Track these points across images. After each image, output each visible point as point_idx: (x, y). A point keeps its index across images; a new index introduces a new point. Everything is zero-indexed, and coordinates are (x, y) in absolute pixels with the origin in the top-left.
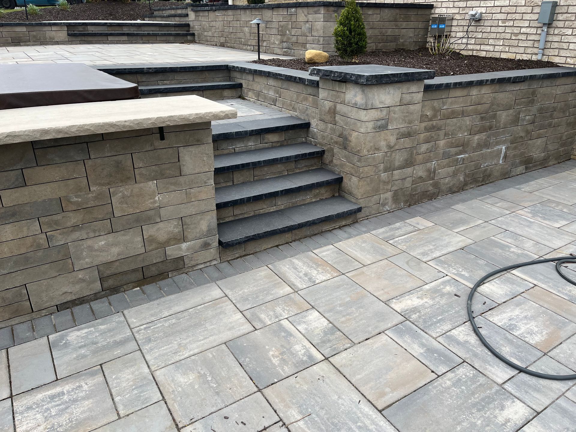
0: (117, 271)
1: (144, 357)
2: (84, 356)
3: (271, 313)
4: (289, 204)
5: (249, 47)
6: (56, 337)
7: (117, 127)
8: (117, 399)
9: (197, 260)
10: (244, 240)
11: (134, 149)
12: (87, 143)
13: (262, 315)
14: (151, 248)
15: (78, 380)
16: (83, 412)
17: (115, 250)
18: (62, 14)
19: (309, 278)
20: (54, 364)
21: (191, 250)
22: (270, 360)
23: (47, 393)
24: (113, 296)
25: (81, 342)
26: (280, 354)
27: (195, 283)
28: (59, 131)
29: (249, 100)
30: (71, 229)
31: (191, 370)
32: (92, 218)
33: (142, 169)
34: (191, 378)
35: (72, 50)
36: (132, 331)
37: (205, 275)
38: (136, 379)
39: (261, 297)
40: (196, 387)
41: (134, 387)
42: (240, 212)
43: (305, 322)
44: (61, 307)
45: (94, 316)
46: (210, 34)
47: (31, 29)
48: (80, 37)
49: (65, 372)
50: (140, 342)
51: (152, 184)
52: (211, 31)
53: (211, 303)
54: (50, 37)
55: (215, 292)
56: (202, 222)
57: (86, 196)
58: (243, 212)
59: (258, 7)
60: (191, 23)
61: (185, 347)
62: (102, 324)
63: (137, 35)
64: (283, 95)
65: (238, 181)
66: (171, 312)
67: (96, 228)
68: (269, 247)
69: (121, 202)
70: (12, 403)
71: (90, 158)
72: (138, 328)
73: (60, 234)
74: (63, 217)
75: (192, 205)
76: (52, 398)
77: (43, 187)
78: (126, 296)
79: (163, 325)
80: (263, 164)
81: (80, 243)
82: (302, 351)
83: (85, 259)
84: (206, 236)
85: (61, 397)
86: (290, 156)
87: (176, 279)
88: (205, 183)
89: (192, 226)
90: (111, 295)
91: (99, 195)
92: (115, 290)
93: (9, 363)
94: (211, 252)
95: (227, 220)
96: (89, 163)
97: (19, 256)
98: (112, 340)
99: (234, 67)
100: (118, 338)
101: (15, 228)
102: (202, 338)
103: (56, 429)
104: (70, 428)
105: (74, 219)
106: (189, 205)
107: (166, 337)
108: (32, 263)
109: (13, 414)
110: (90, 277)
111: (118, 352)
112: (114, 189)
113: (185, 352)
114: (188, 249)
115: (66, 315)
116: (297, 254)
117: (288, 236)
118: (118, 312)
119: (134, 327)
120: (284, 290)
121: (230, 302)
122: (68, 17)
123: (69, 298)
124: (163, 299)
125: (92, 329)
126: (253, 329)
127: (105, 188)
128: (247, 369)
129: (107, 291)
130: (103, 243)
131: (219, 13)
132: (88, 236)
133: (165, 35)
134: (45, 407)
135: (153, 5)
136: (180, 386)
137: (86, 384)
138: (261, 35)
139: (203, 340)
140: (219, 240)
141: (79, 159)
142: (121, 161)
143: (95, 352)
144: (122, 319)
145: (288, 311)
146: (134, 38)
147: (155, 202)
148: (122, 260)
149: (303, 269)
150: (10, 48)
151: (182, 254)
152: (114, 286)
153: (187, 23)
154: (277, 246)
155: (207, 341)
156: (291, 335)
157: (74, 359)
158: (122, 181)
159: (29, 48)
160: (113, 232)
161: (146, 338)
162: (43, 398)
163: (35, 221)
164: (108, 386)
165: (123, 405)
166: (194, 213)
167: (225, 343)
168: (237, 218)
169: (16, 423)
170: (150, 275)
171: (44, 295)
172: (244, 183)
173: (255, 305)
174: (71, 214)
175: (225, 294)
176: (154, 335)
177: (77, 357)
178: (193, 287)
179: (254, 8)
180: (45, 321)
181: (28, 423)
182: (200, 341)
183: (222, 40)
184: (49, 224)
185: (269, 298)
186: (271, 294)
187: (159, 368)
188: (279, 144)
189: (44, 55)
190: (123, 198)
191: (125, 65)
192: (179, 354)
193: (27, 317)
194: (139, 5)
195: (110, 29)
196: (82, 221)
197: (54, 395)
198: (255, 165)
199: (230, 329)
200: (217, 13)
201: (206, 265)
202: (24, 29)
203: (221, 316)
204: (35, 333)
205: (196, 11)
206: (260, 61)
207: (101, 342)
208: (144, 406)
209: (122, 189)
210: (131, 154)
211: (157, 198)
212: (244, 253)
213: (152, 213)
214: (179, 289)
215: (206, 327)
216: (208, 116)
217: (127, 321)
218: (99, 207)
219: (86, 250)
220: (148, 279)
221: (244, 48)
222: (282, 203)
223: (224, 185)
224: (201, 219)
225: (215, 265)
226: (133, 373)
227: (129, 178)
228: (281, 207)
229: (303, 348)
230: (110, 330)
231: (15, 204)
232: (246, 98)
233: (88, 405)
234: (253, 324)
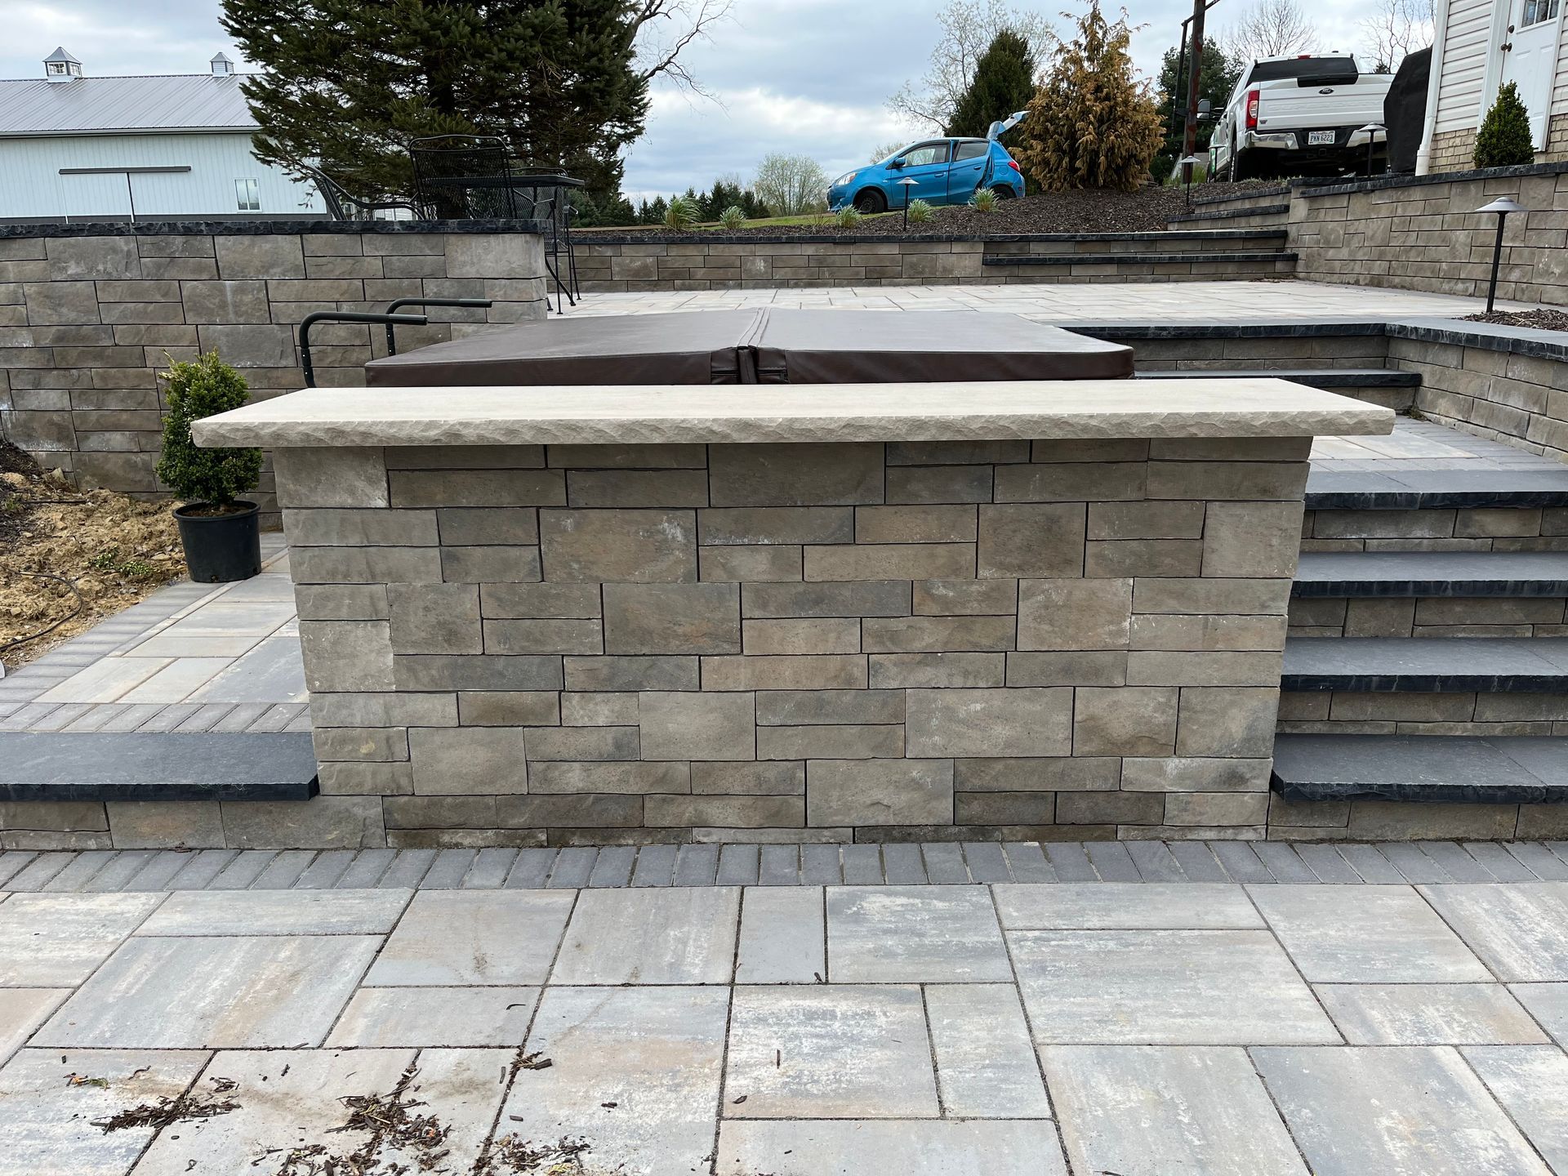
0: (995, 786)
1: (1023, 1005)
2: (890, 954)
3: (1407, 1017)
4: (1524, 726)
5: (1460, 286)
6: (841, 894)
7: (1069, 428)
8: (943, 1073)
9: (1201, 814)
10: (1350, 792)
11: (1095, 491)
12: (994, 465)
13: (1374, 1013)
14: (1087, 749)
15: (870, 998)
16: (867, 1071)
17: (1002, 731)
18: (979, 220)
19: (1555, 958)
20: (826, 949)
21: (1188, 782)
22: (1378, 1139)
23: (801, 1002)
24: (975, 845)
25: (890, 922)
26: (1413, 1133)
27: (1185, 872)
28: (944, 425)
29: (1438, 423)
30: (919, 657)
31: (1138, 1079)
32: (968, 641)
33: (1105, 545)
34: (1133, 1097)
35: (985, 295)
36: (1004, 936)
37: (1217, 859)
38: (994, 1046)
39: (1379, 965)
40: (1143, 1125)
41: (987, 1062)
42: (1350, 716)
43: (1516, 1075)
44: (863, 834)
45: (927, 875)
46: (1344, 253)
47: (909, 248)
48: (1008, 268)
49: (845, 971)
50: (1018, 966)
51: (1121, 587)
52: (1349, 245)
53: (1220, 932)
54: (944, 267)
55: (1237, 909)
56: (1234, 711)
57: (964, 588)
58: (1361, 718)
59: (1508, 174)
60: (1293, 231)
61: (1131, 1016)
62: (939, 898)
63: (1144, 261)
64: (1554, 407)
65: (1361, 630)
66: (1107, 923)
67: (970, 668)
68: (1431, 836)
69: (1039, 617)
70: (731, 998)
71: (993, 503)
72: (1020, 933)
73: (895, 665)
74: (909, 627)
75: (1215, 661)
76: (811, 1016)
77: (884, 552)
78: (1004, 852)
79: (1082, 946)
80: (1450, 593)
81: (931, 694)
82: (1491, 1151)
83: (932, 735)
84: (1239, 753)
85: (828, 1022)
86: (1553, 583)
87: (1134, 847)
88: (1263, 606)
89: (1204, 717)
90: (970, 841)
91: (993, 589)
92: (980, 831)
93: (740, 917)
94: (1243, 802)
95: (1307, 729)
96: (989, 512)
97: (807, 693)
98: (955, 940)
99: (1403, 328)
100: (970, 940)
101: (814, 630)
102: (1181, 1011)
103: (806, 1084)
104: (832, 1094)
105: (930, 636)
106: (1208, 657)
107: (1086, 976)
108: (827, 715)
109: (729, 1022)
110: (933, 782)
111: (963, 970)
112: (1030, 582)
113: (1128, 1029)
114: (1182, 777)
115: (865, 856)
116: (1524, 880)
117: (1503, 820)
118: (980, 884)
119: (1012, 927)
120: (1460, 967)
121: (1278, 947)
122: (990, 226)
123: (881, 818)
124: (1091, 885)
125: (917, 901)
126: (1334, 1037)
127: (1011, 577)
128: (1301, 1136)
129: (964, 829)
130: (978, 707)
131: (1380, 199)
132: (950, 683)
133: (1215, 260)
134: (791, 1029)
135: (1196, 192)
136: (1103, 1106)
137: (885, 1014)
138: (1504, 252)
139: (1181, 1016)
140: (1273, 776)
141: (969, 501)
142: (1060, 517)
143: (914, 954)
144: (987, 900)
145: (1466, 1028)
146: (1135, 269)
147: (1121, 633)
148: (1013, 762)
149: (1538, 924)
150: (859, 290)
151: (1163, 787)
152: (981, 822)
153: (1283, 228)
154: (1459, 841)
155: (1194, 1022)
156: (1461, 1095)
157: (869, 951)
158: (1051, 567)
159: (898, 289)
160: (1005, 686)
161: (1035, 961)
162: (792, 1010)
163: (854, 625)
164: (930, 1036)
165: (957, 1091)
166: (1215, 683)
167: (1246, 1047)
168: (1338, 731)
169: (732, 1040)
170: (1070, 818)
171: (835, 794)
172: (1376, 638)
173: (1356, 980)
174: (926, 623)
175: (1266, 922)
176: (1055, 960)
177: (876, 950)
178: (1177, 879)
179: (1496, 178)
180: (822, 854)
181: (752, 1049)
182: (1174, 1016)
183: (1379, 268)
184: (879, 637)
185: (1405, 974)
186: (1415, 966)
187: (1055, 1041)
188: (1518, 546)
189: (927, 303)
190: (1046, 608)
191: (1104, 320)
192: (1111, 1028)
193: (791, 835)
194: (1161, 194)
195: (1080, 249)
196: (946, 643)
197: (815, 1012)
198: (1424, 592)
199: (1266, 1016)
200: (1375, 199)
201: (1222, 835)
202: (894, 249)
203: (1245, 975)
204: (801, 873)
205: (1311, 198)
206: (1491, 316)
207: (931, 936)
208: (1003, 1115)
209: (1046, 586)
210: (1087, 503)
211: (1126, 624)
212: (1344, 833)
213: (1106, 658)
214: (1138, 874)
215: (1195, 988)
216: (1305, 422)
217: (996, 910)
218: (987, 619)
219: (938, 714)
220: (1065, 828)
221: (1446, 286)
222: (1496, 715)
223: (1316, 633)
224: (1232, 704)
225: (1248, 841)
226: (990, 1030)
227: (1069, 562)
228: (1494, 728)
229: (1495, 1144)
230: (955, 918)
231: (825, 579)
232: (1426, 414)
233: (880, 1061)
234: (1342, 1028)
